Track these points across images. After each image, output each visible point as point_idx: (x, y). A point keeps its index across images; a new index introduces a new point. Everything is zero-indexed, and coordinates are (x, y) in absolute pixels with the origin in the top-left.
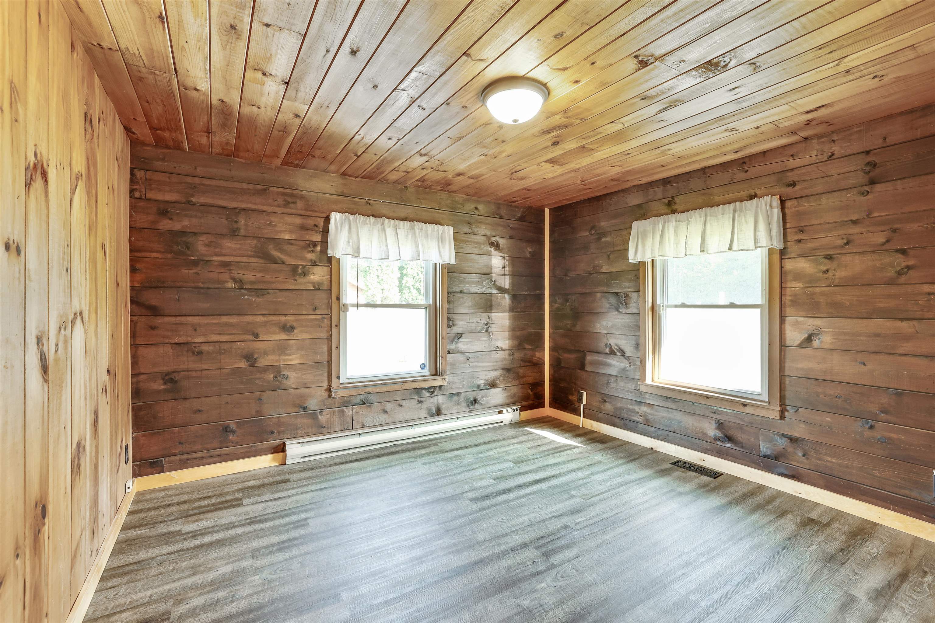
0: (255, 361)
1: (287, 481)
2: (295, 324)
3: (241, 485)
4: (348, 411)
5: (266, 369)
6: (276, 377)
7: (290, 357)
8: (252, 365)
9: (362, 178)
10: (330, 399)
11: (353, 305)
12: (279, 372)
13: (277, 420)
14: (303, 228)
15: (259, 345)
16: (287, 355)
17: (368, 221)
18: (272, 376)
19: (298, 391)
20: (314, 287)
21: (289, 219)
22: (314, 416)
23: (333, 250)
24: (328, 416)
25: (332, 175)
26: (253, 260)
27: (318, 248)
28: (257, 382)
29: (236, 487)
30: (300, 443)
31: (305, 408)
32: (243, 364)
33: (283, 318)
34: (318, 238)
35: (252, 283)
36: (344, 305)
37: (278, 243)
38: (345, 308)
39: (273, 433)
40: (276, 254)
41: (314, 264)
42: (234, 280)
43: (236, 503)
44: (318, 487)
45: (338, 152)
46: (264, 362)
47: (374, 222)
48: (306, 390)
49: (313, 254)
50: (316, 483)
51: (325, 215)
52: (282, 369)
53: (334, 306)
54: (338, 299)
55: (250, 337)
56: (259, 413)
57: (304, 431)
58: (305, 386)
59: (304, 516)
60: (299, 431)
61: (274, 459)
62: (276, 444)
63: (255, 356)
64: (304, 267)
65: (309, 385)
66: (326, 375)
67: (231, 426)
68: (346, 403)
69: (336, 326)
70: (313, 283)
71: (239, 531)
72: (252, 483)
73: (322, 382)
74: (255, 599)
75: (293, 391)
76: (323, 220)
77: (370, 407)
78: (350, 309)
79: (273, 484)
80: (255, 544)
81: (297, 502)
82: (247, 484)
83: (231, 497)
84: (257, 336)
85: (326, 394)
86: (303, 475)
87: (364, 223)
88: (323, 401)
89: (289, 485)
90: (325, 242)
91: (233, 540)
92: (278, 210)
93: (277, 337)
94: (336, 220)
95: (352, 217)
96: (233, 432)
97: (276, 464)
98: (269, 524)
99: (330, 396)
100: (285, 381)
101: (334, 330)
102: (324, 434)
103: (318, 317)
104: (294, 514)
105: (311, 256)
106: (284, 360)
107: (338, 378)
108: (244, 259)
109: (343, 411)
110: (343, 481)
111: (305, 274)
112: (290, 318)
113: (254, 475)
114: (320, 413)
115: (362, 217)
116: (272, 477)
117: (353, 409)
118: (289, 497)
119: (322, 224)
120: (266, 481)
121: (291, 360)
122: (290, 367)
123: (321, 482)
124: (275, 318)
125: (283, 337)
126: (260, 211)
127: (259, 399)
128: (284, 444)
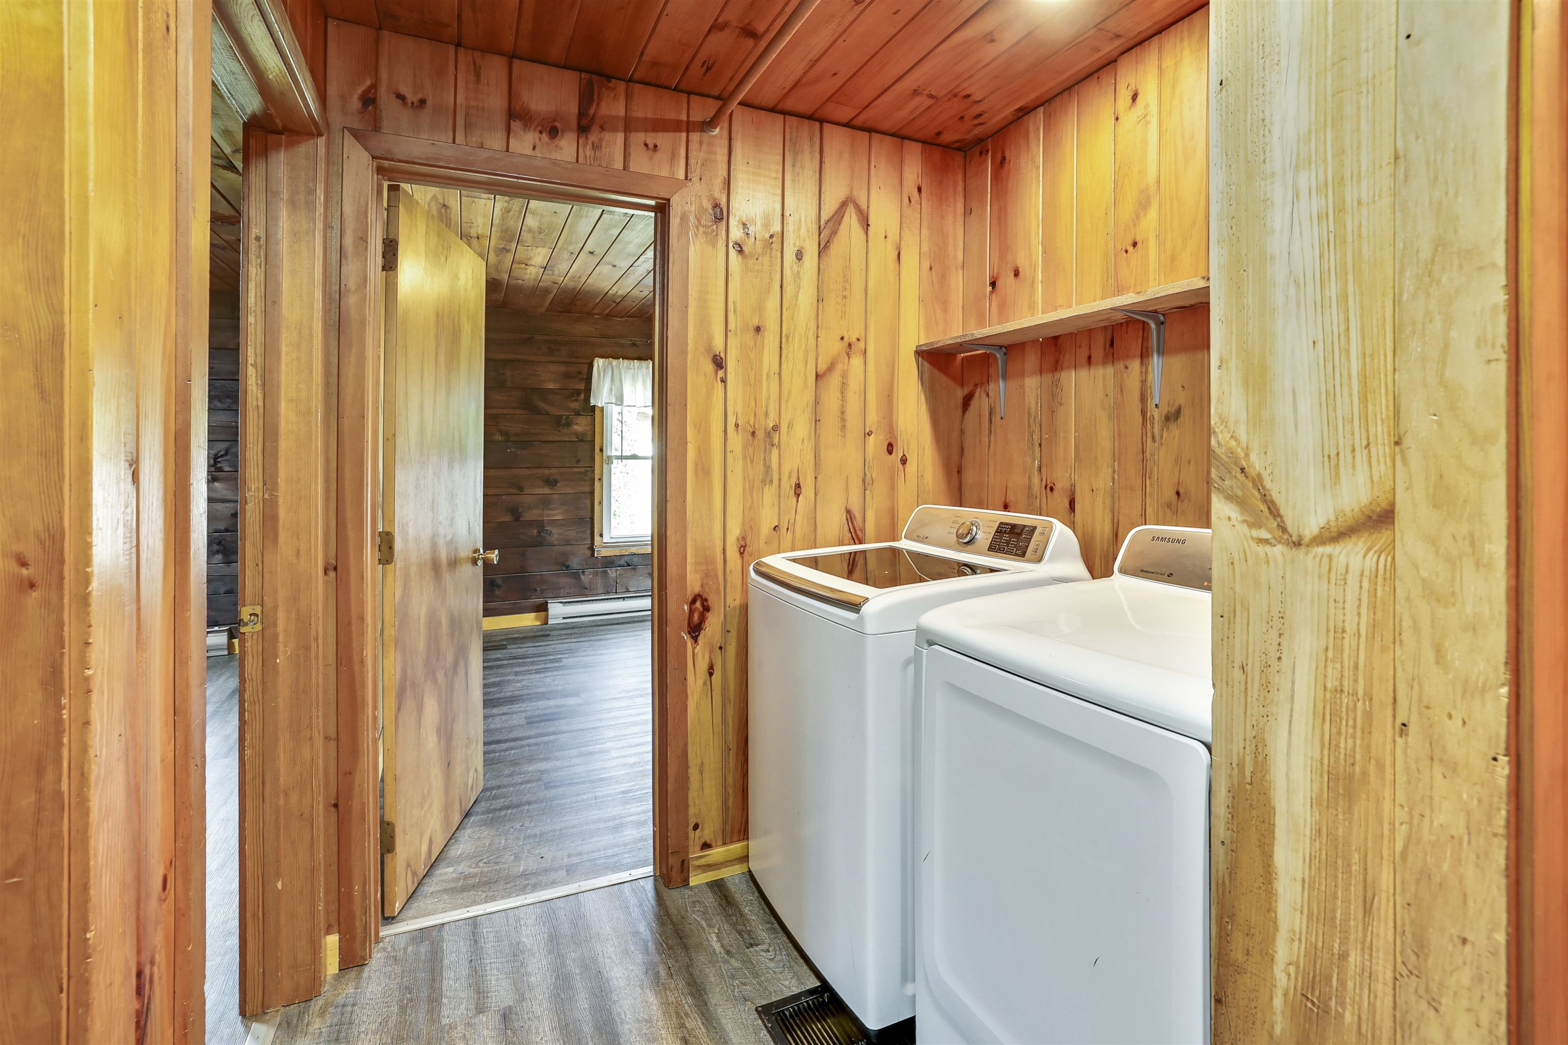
0: (520, 515)
1: (548, 635)
2: (558, 478)
3: (506, 637)
4: (612, 573)
5: (531, 524)
6: (539, 533)
7: (553, 512)
8: (517, 519)
9: (627, 317)
10: (592, 559)
11: (618, 458)
12: (543, 527)
13: (540, 577)
14: (567, 376)
15: (525, 499)
16: (550, 509)
17: (632, 366)
18: (535, 531)
19: (561, 548)
20: (577, 437)
21: (553, 367)
22: (576, 576)
23: (595, 399)
24: (591, 576)
25: (596, 316)
26: (519, 412)
27: (582, 397)
28: (521, 537)
29: (503, 638)
30: (561, 602)
31: (568, 567)
32: (508, 518)
33: (547, 472)
34: (582, 386)
35: (517, 435)
36: (608, 457)
37: (543, 393)
38: (610, 460)
39: (536, 590)
40: (541, 404)
41: (578, 414)
42: (502, 433)
43: (504, 647)
44: (576, 640)
45: (598, 301)
46: (528, 516)
47: (638, 366)
48: (569, 548)
49: (576, 404)
50: (575, 638)
51: (589, 361)
52: (546, 524)
53: (597, 458)
54: (601, 450)
55: (515, 491)
56: (523, 569)
57: (567, 591)
58: (568, 543)
59: (559, 656)
60: (562, 591)
61: (537, 618)
62: (538, 603)
63: (520, 511)
64: (568, 417)
65: (572, 543)
66: (589, 532)
67: (497, 581)
68: (609, 562)
69: (600, 479)
70: (577, 434)
71: (505, 662)
72: (516, 636)
73: (584, 539)
74: (516, 692)
75: (556, 548)
76: (587, 366)
77: (634, 569)
78: (615, 461)
79: (535, 637)
80: (517, 669)
81: (555, 648)
82: (510, 636)
83: (498, 644)
84: (521, 489)
85: (588, 553)
86: (563, 632)
87: (629, 368)
88: (586, 560)
89: (550, 638)
90: (588, 390)
91: (499, 667)
92: (543, 359)
93: (541, 491)
94: (598, 366)
95: (615, 362)
96: (499, 586)
97: (539, 623)
98: (528, 660)
99: (593, 555)
100: (548, 538)
101: (597, 484)
102: (587, 596)
103: (582, 470)
104: (551, 655)
105: (574, 405)
106: (547, 516)
107: (601, 535)
108: (511, 411)
109: (606, 572)
110: (600, 637)
111: (569, 424)
112: (554, 471)
113: (518, 631)
114: (583, 572)
115: (626, 361)
116: (535, 632)
117: (617, 571)
118: (548, 645)
119: (586, 370)
120: (529, 635)
121: (553, 515)
122: (553, 522)
123: (578, 637)
124: (539, 471)
125: (547, 491)
126: (525, 362)
127: (523, 555)
128: (547, 603)
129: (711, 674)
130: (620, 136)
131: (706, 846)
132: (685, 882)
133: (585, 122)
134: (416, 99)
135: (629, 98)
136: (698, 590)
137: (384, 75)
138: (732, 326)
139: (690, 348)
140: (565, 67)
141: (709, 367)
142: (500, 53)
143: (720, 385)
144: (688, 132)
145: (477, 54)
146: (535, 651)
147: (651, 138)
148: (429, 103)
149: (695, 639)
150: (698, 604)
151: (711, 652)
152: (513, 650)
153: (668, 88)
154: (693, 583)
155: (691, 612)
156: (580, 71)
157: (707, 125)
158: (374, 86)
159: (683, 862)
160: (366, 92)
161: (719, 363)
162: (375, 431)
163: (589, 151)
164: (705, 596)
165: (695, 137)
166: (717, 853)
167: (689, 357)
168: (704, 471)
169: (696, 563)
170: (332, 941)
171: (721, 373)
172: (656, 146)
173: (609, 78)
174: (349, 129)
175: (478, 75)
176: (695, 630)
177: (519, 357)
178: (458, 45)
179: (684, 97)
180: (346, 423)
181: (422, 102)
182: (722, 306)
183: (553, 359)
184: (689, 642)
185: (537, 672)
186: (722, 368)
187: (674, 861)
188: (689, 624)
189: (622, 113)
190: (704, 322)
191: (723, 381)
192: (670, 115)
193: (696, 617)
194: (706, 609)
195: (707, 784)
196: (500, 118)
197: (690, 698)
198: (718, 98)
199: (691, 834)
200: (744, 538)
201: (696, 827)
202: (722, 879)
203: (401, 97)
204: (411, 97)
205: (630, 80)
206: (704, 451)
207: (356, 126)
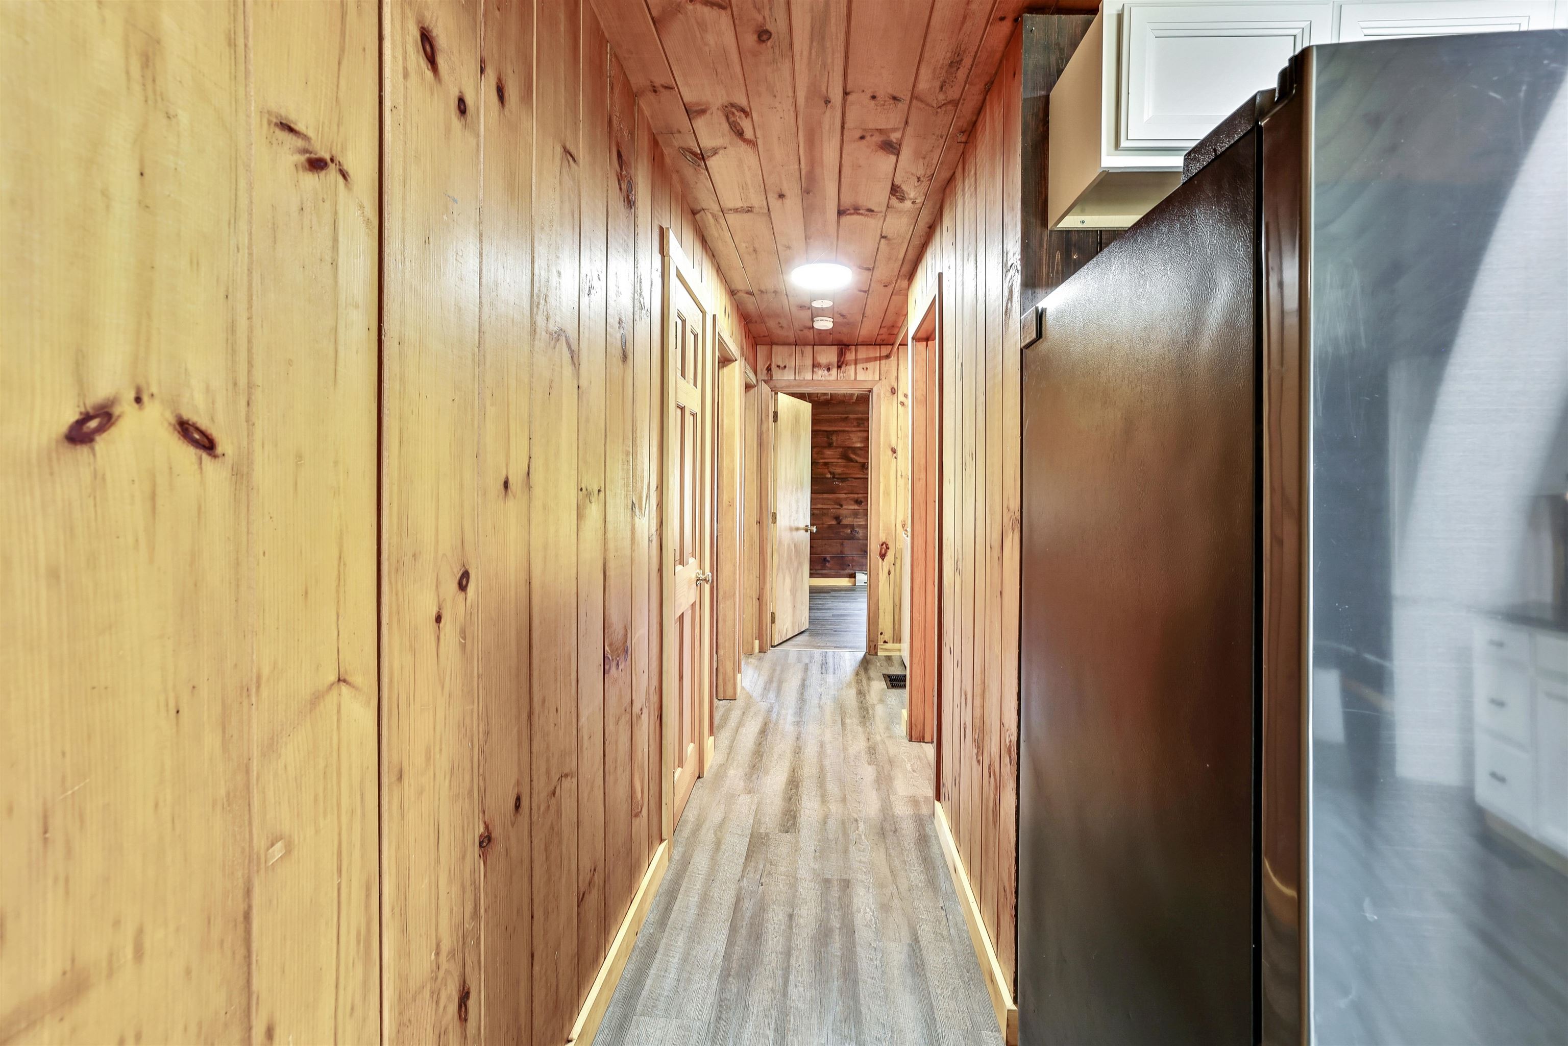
0: (841, 521)
1: (854, 590)
3: (831, 589)
5: (846, 526)
6: (851, 532)
7: (859, 520)
8: (839, 523)
12: (854, 529)
13: (851, 558)
15: (843, 512)
16: (857, 518)
18: (849, 531)
26: (840, 460)
28: (841, 533)
29: (829, 589)
30: (863, 574)
32: (834, 522)
33: (856, 496)
35: (839, 474)
37: (851, 449)
39: (849, 565)
40: (853, 456)
42: (830, 473)
43: (829, 592)
46: (846, 521)
52: (856, 527)
55: (838, 507)
56: (842, 552)
59: (857, 598)
60: (863, 567)
61: (849, 581)
62: (850, 573)
63: (840, 518)
67: (827, 558)
72: (836, 589)
75: (861, 541)
81: (856, 595)
82: (834, 589)
84: (841, 506)
92: (854, 429)
93: (853, 507)
96: (828, 561)
97: (850, 584)
100: (856, 535)
104: (853, 597)
106: (856, 522)
108: (836, 460)
116: (847, 588)
118: (853, 594)
121: (860, 522)
122: (859, 526)
124: (852, 495)
125: (856, 507)
126: (844, 431)
127: (842, 544)
128: (855, 573)
129: (889, 574)
130: (853, 367)
131: (885, 642)
132: (876, 654)
133: (839, 364)
134: (783, 366)
135: (856, 351)
136: (884, 540)
137: (773, 360)
138: (899, 436)
139: (882, 445)
140: (832, 345)
141: (890, 453)
142: (810, 345)
143: (895, 460)
144: (880, 360)
145: (803, 347)
146: (845, 595)
147: (865, 365)
148: (787, 366)
149: (883, 560)
150: (884, 546)
151: (890, 565)
152: (833, 594)
153: (872, 345)
154: (883, 538)
155: (881, 549)
156: (838, 345)
157: (888, 357)
158: (770, 365)
159: (875, 645)
160: (768, 367)
161: (894, 451)
162: (771, 478)
163: (841, 374)
164: (887, 543)
165: (883, 362)
166: (890, 645)
167: (881, 449)
168: (887, 494)
169: (884, 530)
170: (757, 642)
171: (895, 455)
172: (867, 368)
173: (848, 346)
174: (764, 380)
175: (803, 354)
176: (883, 556)
177: (840, 429)
178: (796, 345)
179: (878, 347)
180: (763, 475)
181: (785, 367)
182: (896, 427)
183: (861, 429)
184: (880, 560)
185: (843, 602)
186: (895, 453)
187: (872, 644)
188: (880, 554)
189: (854, 358)
190: (888, 435)
191: (896, 458)
192: (872, 355)
193: (883, 551)
194: (888, 548)
195: (886, 617)
196: (810, 368)
197: (880, 583)
198: (890, 345)
199: (879, 636)
200: (904, 521)
201: (881, 634)
202: (891, 656)
203: (778, 366)
204: (782, 366)
205: (857, 345)
206: (887, 486)
207: (766, 378)
